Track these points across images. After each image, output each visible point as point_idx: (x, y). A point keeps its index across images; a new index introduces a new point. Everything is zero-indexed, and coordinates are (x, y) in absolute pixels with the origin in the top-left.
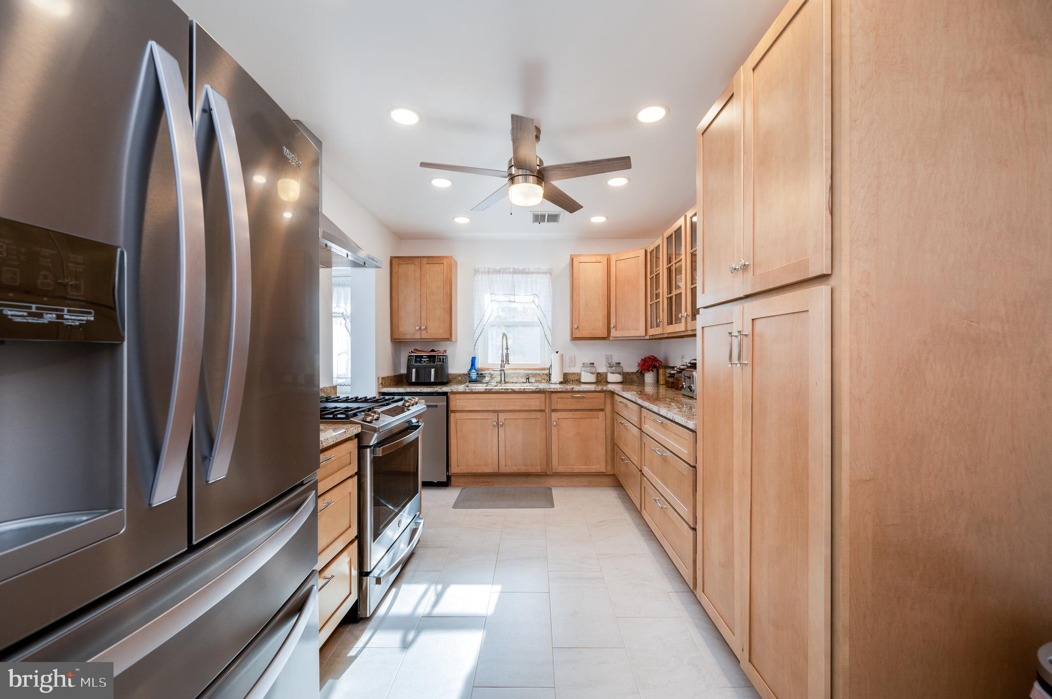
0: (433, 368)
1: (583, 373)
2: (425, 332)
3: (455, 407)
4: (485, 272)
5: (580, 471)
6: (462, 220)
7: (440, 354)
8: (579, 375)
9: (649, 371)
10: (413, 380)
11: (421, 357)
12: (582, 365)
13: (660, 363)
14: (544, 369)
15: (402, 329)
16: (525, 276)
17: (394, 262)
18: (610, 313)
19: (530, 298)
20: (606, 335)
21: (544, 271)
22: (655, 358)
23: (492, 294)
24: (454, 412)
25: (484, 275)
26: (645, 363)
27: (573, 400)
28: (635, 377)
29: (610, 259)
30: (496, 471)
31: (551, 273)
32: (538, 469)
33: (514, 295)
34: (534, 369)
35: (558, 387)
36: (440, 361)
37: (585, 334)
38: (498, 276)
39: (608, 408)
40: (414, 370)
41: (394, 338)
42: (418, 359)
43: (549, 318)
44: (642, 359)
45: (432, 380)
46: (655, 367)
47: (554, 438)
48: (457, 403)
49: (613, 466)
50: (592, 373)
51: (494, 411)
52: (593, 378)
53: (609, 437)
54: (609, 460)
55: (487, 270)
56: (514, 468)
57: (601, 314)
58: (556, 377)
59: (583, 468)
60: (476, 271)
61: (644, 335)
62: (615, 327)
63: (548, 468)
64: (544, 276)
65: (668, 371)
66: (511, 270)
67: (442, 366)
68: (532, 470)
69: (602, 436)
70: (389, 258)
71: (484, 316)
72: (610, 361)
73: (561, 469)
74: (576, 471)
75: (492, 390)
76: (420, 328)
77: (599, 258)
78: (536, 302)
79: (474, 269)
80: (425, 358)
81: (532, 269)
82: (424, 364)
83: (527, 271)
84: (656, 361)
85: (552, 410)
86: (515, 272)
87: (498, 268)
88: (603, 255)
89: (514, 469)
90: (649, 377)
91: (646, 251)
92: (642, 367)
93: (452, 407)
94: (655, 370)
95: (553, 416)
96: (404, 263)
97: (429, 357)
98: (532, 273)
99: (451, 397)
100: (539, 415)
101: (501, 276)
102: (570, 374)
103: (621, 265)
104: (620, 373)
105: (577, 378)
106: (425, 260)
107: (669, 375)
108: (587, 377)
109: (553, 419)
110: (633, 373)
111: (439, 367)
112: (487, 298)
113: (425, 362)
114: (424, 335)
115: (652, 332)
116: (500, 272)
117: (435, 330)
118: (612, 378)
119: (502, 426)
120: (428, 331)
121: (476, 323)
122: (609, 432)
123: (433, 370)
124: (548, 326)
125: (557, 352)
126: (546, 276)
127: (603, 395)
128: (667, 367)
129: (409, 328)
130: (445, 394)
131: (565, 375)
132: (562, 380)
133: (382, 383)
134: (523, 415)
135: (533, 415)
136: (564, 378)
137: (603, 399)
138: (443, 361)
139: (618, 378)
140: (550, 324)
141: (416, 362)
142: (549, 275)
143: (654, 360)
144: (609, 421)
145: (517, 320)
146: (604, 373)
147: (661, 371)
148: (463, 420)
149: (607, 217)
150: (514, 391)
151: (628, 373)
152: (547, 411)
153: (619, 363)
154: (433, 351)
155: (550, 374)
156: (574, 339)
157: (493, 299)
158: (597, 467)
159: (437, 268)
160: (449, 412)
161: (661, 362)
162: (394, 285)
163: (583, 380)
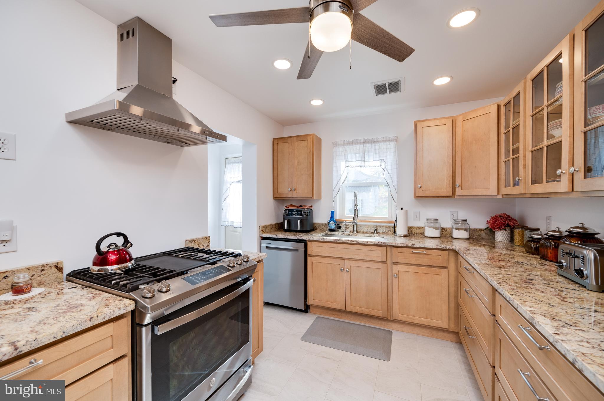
0: (299, 220)
1: (427, 228)
2: (295, 192)
3: (312, 252)
4: (341, 145)
5: (421, 323)
6: (317, 103)
7: (305, 209)
8: (423, 228)
9: (501, 230)
10: (286, 228)
11: (292, 211)
12: (426, 221)
13: (515, 222)
14: (391, 223)
15: (280, 190)
16: (373, 145)
17: (275, 142)
18: (455, 172)
19: (378, 163)
20: (450, 194)
21: (390, 139)
22: (509, 216)
23: (346, 161)
24: (311, 256)
25: (340, 147)
26: (496, 221)
27: (414, 255)
28: (483, 234)
29: (456, 120)
30: (344, 309)
31: (397, 141)
32: (379, 313)
33: (364, 161)
34: (382, 222)
35: (401, 241)
36: (305, 215)
37: (428, 193)
38: (352, 146)
39: (452, 266)
40: (286, 221)
41: (275, 197)
42: (290, 212)
43: (395, 179)
44: (492, 218)
45: (298, 229)
46: (508, 225)
47: (395, 289)
48: (313, 249)
49: (457, 324)
50: (436, 229)
51: (342, 259)
52: (437, 234)
53: (452, 295)
54: (453, 317)
55: (342, 142)
56: (358, 308)
57: (445, 174)
58: (401, 230)
59: (424, 321)
60: (334, 144)
61: (496, 194)
62: (461, 186)
63: (389, 314)
64: (390, 143)
65: (527, 233)
66: (362, 141)
67: (307, 218)
68: (374, 313)
69: (445, 293)
70: (272, 140)
71: (340, 178)
72: (456, 218)
73: (401, 317)
74: (417, 322)
75: (339, 241)
76: (291, 190)
77: (443, 121)
78: (383, 166)
79: (333, 143)
80: (295, 212)
81: (380, 138)
82: (294, 216)
83: (375, 140)
84: (510, 220)
85: (393, 262)
86: (365, 142)
87: (351, 140)
88: (448, 118)
89: (359, 310)
90: (501, 236)
91: (499, 107)
92: (492, 225)
93: (309, 252)
94: (508, 230)
95: (393, 268)
96: (281, 142)
97: (298, 211)
98: (380, 141)
99: (309, 244)
100: (380, 266)
101: (353, 146)
102: (415, 227)
103: (468, 125)
104: (466, 230)
105: (422, 231)
106: (295, 139)
107: (528, 239)
108: (430, 232)
109: (394, 272)
110: (481, 230)
111: (305, 219)
112: (343, 164)
113: (294, 215)
114: (295, 195)
115: (505, 191)
116: (353, 143)
117: (302, 191)
118: (456, 234)
119: (348, 272)
120: (297, 192)
121: (334, 184)
122: (452, 289)
123: (299, 221)
124: (394, 186)
125: (402, 209)
126: (392, 143)
127: (446, 252)
128: (524, 228)
129: (285, 191)
130: (304, 241)
131: (410, 229)
132: (406, 233)
133: (262, 230)
134: (367, 264)
135: (376, 265)
136: (408, 231)
137: (446, 257)
138: (308, 215)
139: (465, 235)
140: (395, 184)
141: (288, 214)
142: (395, 142)
143: (506, 218)
144: (452, 279)
145: (369, 182)
146: (449, 228)
147: (517, 232)
148: (317, 263)
149: (452, 78)
150: (358, 243)
151: (475, 230)
152: (388, 262)
153: (466, 220)
154: (301, 206)
155: (395, 228)
156: (418, 197)
157: (347, 165)
158: (439, 322)
159: (303, 143)
160: (308, 256)
161: (515, 220)
162: (275, 158)
163: (427, 234)
